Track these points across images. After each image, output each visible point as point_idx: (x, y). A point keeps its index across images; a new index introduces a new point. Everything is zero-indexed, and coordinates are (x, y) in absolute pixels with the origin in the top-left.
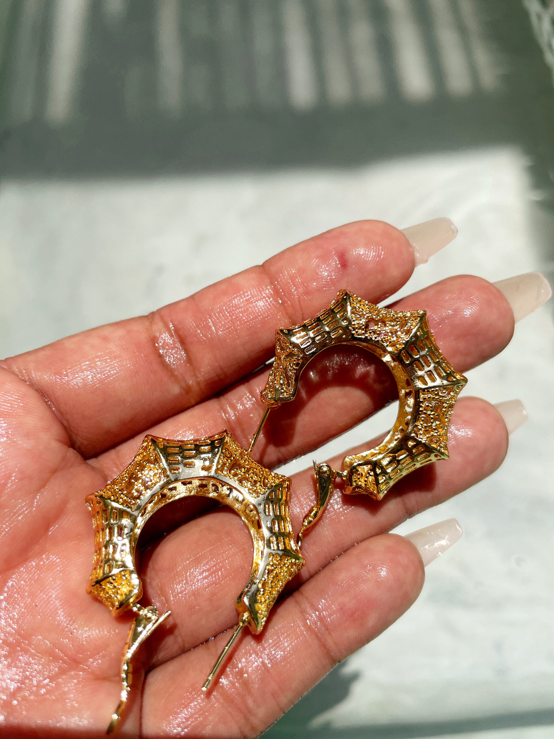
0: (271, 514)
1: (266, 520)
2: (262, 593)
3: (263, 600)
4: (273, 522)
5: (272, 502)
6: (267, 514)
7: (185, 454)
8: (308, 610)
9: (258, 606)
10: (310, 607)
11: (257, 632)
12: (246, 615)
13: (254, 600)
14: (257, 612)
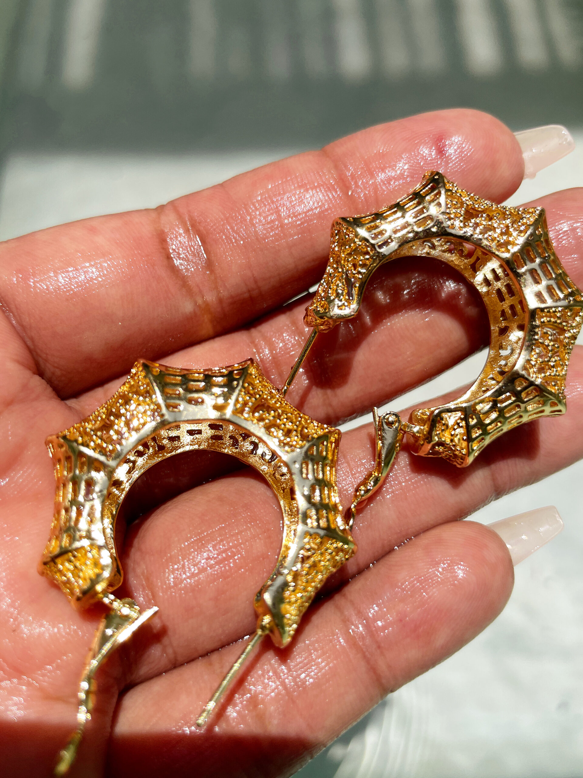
0: (310, 476)
1: (303, 485)
2: (291, 588)
3: (293, 599)
4: (312, 489)
5: (312, 460)
6: (304, 476)
7: (190, 387)
8: (353, 620)
9: (285, 608)
10: (356, 615)
11: (282, 644)
12: (267, 619)
13: (279, 599)
14: (283, 617)
